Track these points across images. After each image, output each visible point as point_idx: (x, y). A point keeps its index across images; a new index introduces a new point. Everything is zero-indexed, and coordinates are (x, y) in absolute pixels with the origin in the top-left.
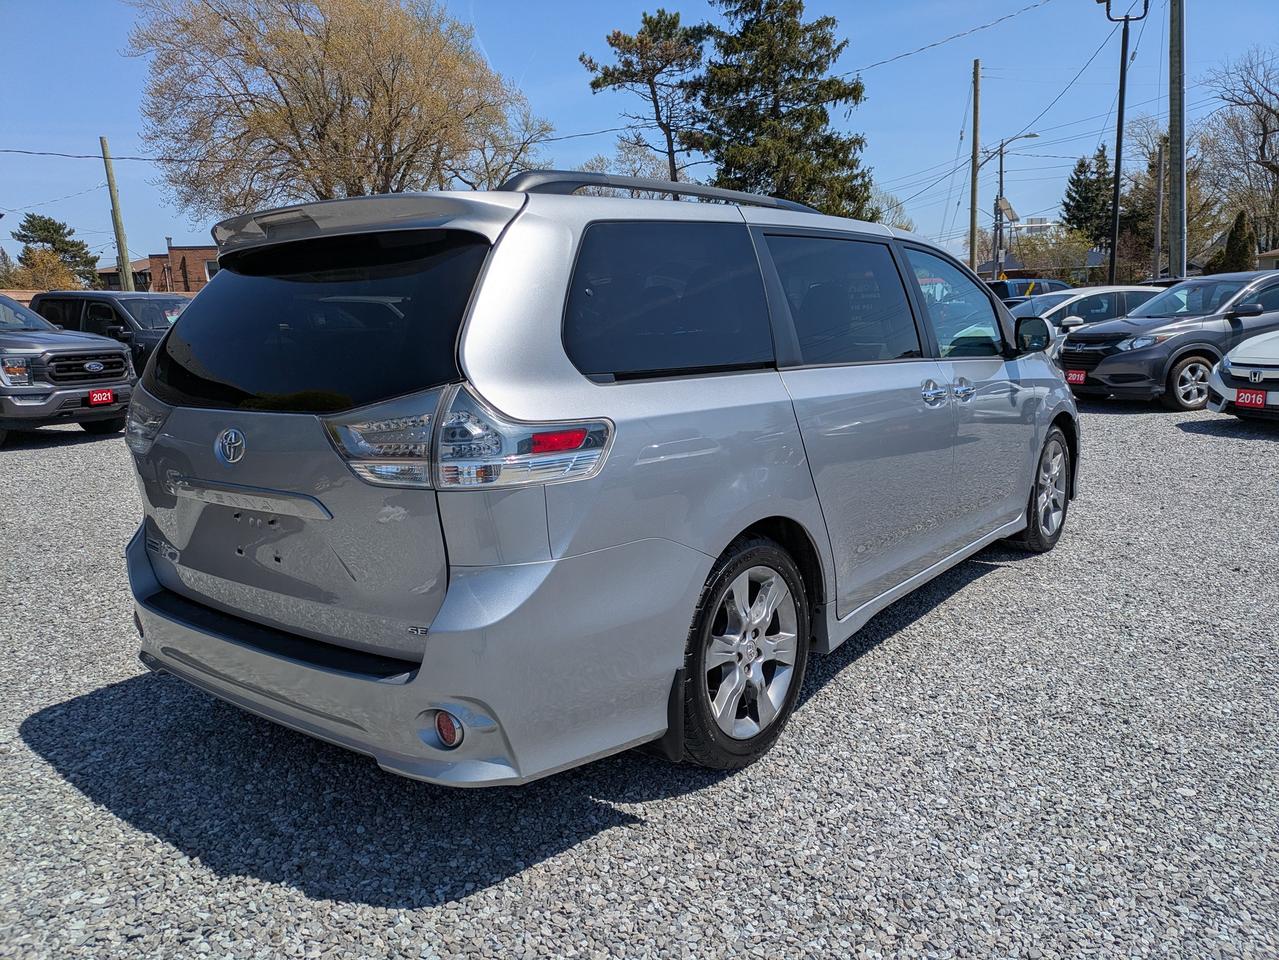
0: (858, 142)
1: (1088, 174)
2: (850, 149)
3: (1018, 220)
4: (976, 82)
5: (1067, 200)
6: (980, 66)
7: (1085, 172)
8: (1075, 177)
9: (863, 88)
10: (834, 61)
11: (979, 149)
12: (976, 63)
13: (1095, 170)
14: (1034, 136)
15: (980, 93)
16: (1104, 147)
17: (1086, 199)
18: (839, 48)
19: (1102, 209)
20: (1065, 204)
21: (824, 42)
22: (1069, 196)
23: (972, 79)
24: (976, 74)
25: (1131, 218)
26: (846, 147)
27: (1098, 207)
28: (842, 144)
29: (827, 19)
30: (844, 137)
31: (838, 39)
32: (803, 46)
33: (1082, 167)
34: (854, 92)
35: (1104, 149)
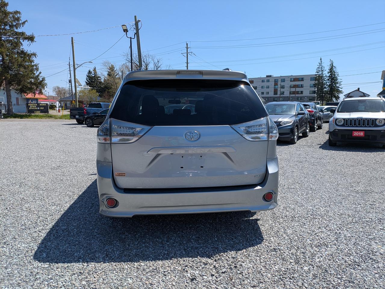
0: (34, 55)
1: (92, 75)
2: (31, 56)
3: (81, 86)
4: (72, 43)
5: (87, 81)
6: (73, 39)
7: (91, 74)
8: (88, 75)
9: (35, 37)
10: (23, 26)
11: (75, 64)
12: (72, 38)
13: (93, 74)
14: (91, 62)
15: (74, 47)
16: (95, 67)
17: (92, 81)
18: (24, 23)
19: (96, 85)
20: (86, 82)
21: (18, 19)
22: (87, 80)
23: (71, 43)
24: (72, 41)
25: (104, 88)
26: (30, 56)
27: (95, 84)
28: (28, 55)
29: (17, 11)
30: (29, 52)
31: (22, 20)
32: (10, 18)
33: (90, 72)
34: (31, 39)
35: (95, 68)
